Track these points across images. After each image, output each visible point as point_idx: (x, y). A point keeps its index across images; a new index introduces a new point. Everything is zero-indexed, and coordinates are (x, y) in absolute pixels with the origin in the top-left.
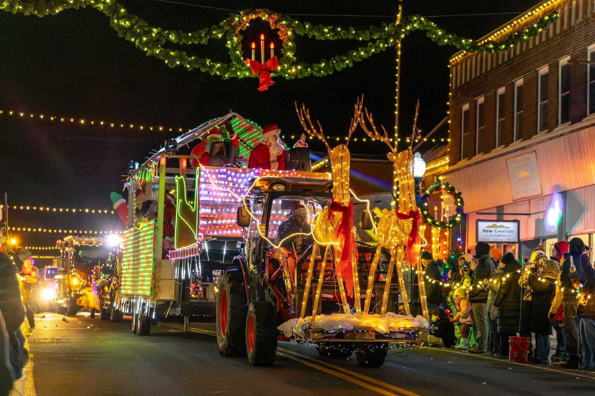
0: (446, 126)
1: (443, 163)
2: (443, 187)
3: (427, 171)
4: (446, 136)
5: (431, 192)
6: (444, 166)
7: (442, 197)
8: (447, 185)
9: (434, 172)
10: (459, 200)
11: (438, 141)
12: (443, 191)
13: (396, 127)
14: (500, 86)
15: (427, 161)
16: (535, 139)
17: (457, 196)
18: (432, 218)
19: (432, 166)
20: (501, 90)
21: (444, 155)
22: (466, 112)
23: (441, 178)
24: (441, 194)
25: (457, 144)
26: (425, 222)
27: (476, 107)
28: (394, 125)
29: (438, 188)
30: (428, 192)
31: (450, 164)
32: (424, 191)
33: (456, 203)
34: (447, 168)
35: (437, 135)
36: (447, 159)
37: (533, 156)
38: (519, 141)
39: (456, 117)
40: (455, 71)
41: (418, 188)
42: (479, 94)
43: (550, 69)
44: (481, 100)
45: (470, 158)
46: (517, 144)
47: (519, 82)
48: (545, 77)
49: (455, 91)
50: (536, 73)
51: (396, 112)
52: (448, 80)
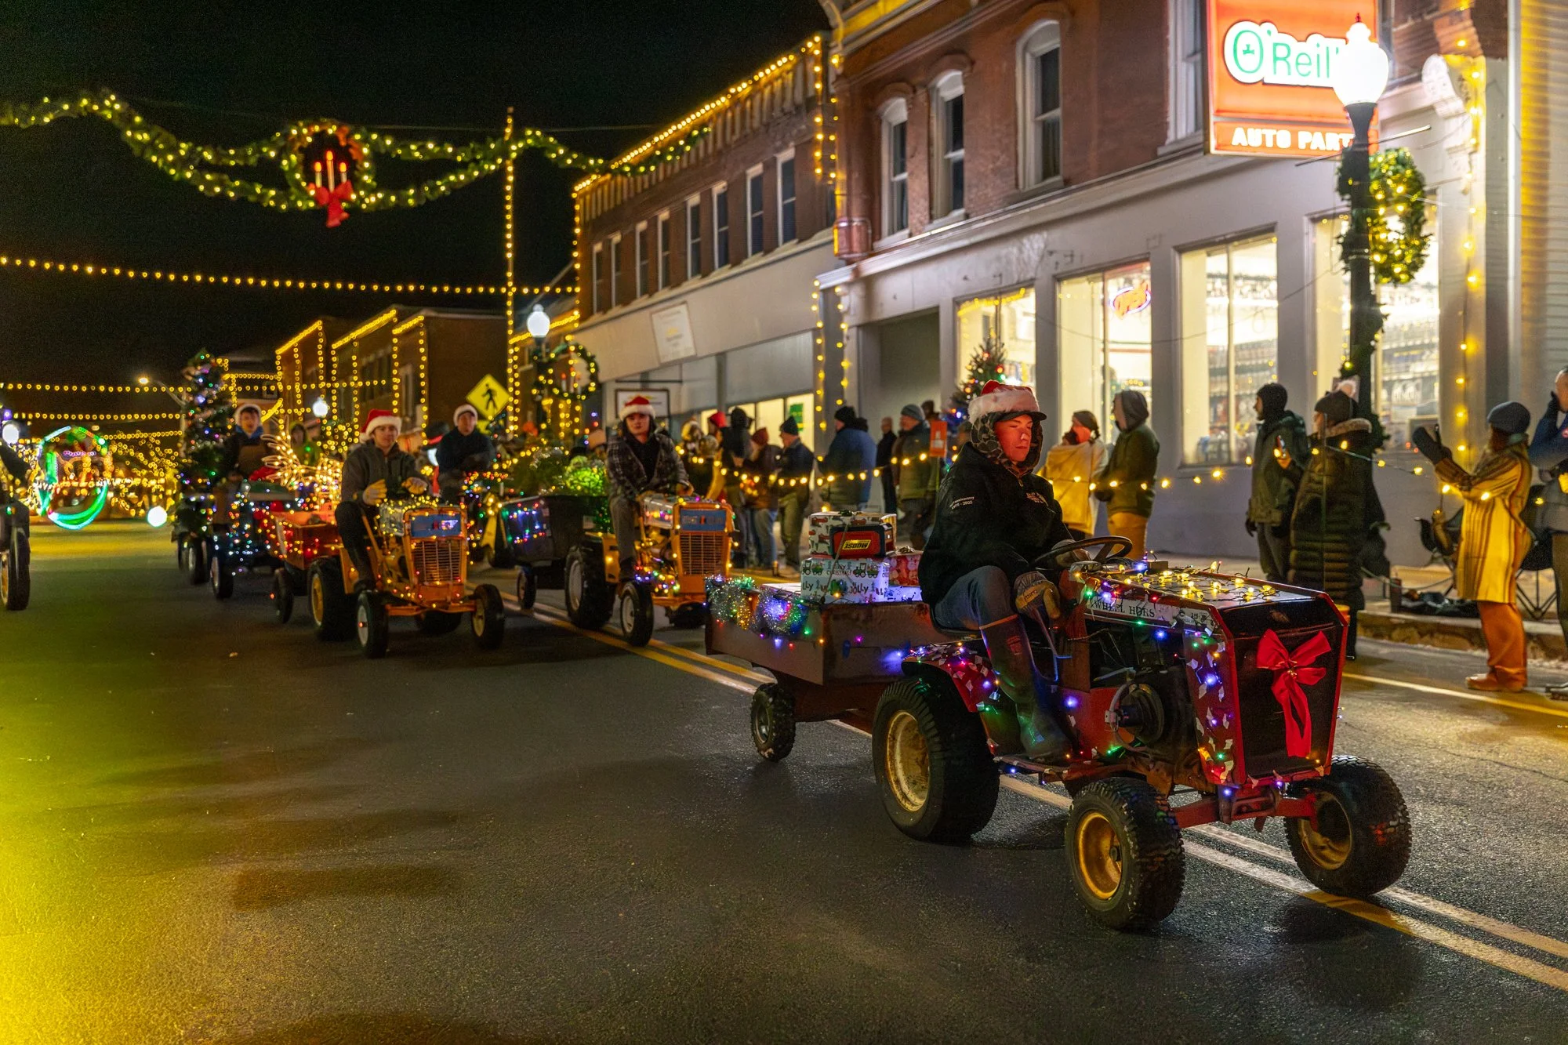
0: (573, 273)
1: (571, 319)
2: (572, 348)
3: (551, 330)
4: (574, 284)
5: (557, 355)
6: (574, 322)
7: (571, 362)
8: (577, 346)
9: (561, 331)
10: (592, 365)
11: (564, 292)
12: (573, 354)
13: (510, 274)
14: (641, 220)
15: (553, 317)
16: (686, 286)
17: (589, 360)
18: (559, 388)
19: (557, 324)
20: (642, 226)
21: (573, 308)
22: (599, 254)
23: (569, 338)
24: (569, 358)
25: (587, 295)
26: (551, 395)
27: (610, 248)
28: (507, 270)
29: (566, 351)
30: (553, 356)
31: (581, 320)
32: (548, 354)
33: (589, 368)
34: (576, 325)
35: (563, 284)
36: (576, 314)
37: (683, 308)
38: (666, 290)
39: (586, 259)
40: (582, 201)
41: (540, 351)
42: (614, 231)
43: (701, 198)
44: (617, 238)
45: (605, 312)
46: (663, 294)
47: (664, 215)
48: (696, 209)
49: (584, 226)
50: (685, 203)
51: (509, 255)
52: (574, 213)
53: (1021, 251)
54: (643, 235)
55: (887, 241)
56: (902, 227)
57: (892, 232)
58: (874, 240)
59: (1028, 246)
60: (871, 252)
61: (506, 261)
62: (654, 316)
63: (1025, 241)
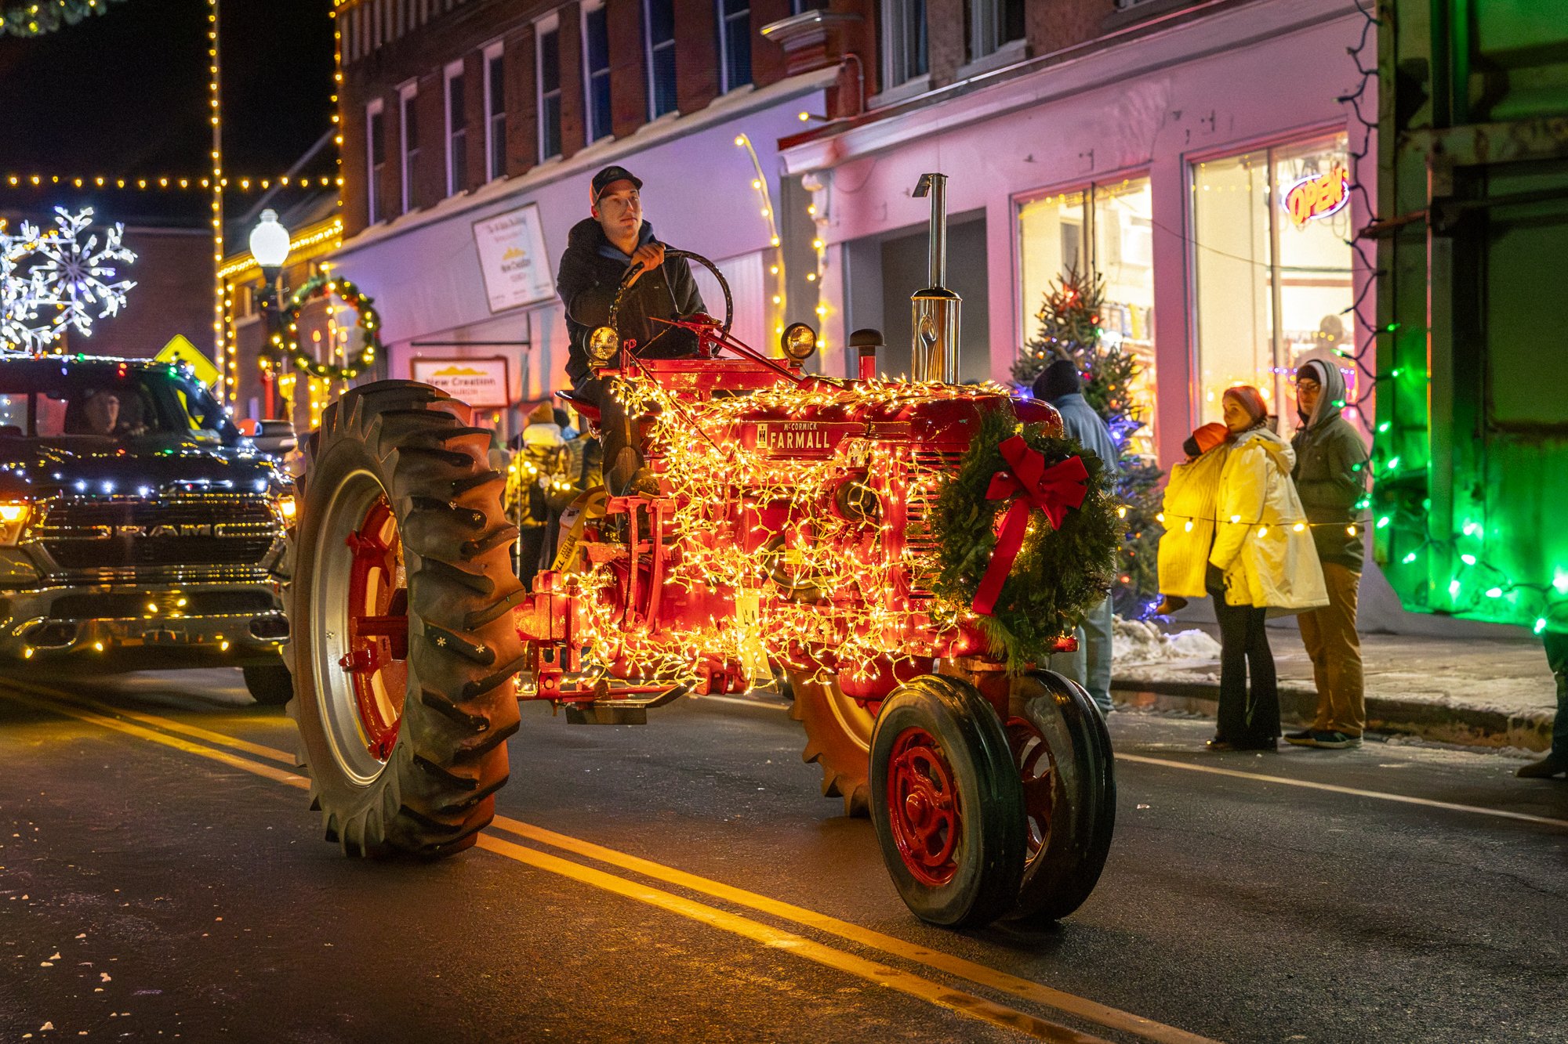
0: (332, 151)
1: (329, 233)
2: (332, 286)
3: (292, 253)
4: (333, 172)
5: (304, 298)
6: (331, 239)
7: (329, 310)
8: (340, 282)
9: (309, 255)
10: (368, 315)
11: (315, 184)
12: (333, 296)
13: (216, 155)
14: (452, 58)
15: (294, 228)
16: (535, 176)
17: (364, 306)
18: (309, 357)
19: (304, 242)
20: (455, 68)
21: (331, 214)
22: (377, 118)
23: (325, 267)
24: (327, 303)
25: (358, 188)
26: (294, 367)
27: (398, 107)
28: (211, 148)
29: (320, 290)
30: (296, 299)
31: (346, 235)
32: (287, 297)
33: (362, 322)
34: (339, 244)
35: (314, 170)
36: (338, 225)
37: (531, 214)
38: (499, 182)
39: (355, 129)
40: (345, 23)
41: (273, 291)
42: (404, 77)
43: (561, 21)
44: (409, 90)
45: (389, 222)
46: (495, 188)
47: (494, 50)
48: (550, 39)
49: (350, 70)
50: (532, 27)
51: (215, 121)
52: (332, 46)
53: (1124, 110)
54: (457, 82)
55: (891, 95)
56: (916, 72)
57: (900, 81)
58: (868, 93)
59: (1138, 102)
60: (864, 116)
61: (210, 127)
62: (479, 228)
63: (1131, 94)
